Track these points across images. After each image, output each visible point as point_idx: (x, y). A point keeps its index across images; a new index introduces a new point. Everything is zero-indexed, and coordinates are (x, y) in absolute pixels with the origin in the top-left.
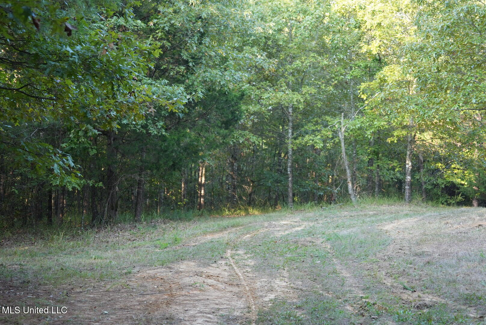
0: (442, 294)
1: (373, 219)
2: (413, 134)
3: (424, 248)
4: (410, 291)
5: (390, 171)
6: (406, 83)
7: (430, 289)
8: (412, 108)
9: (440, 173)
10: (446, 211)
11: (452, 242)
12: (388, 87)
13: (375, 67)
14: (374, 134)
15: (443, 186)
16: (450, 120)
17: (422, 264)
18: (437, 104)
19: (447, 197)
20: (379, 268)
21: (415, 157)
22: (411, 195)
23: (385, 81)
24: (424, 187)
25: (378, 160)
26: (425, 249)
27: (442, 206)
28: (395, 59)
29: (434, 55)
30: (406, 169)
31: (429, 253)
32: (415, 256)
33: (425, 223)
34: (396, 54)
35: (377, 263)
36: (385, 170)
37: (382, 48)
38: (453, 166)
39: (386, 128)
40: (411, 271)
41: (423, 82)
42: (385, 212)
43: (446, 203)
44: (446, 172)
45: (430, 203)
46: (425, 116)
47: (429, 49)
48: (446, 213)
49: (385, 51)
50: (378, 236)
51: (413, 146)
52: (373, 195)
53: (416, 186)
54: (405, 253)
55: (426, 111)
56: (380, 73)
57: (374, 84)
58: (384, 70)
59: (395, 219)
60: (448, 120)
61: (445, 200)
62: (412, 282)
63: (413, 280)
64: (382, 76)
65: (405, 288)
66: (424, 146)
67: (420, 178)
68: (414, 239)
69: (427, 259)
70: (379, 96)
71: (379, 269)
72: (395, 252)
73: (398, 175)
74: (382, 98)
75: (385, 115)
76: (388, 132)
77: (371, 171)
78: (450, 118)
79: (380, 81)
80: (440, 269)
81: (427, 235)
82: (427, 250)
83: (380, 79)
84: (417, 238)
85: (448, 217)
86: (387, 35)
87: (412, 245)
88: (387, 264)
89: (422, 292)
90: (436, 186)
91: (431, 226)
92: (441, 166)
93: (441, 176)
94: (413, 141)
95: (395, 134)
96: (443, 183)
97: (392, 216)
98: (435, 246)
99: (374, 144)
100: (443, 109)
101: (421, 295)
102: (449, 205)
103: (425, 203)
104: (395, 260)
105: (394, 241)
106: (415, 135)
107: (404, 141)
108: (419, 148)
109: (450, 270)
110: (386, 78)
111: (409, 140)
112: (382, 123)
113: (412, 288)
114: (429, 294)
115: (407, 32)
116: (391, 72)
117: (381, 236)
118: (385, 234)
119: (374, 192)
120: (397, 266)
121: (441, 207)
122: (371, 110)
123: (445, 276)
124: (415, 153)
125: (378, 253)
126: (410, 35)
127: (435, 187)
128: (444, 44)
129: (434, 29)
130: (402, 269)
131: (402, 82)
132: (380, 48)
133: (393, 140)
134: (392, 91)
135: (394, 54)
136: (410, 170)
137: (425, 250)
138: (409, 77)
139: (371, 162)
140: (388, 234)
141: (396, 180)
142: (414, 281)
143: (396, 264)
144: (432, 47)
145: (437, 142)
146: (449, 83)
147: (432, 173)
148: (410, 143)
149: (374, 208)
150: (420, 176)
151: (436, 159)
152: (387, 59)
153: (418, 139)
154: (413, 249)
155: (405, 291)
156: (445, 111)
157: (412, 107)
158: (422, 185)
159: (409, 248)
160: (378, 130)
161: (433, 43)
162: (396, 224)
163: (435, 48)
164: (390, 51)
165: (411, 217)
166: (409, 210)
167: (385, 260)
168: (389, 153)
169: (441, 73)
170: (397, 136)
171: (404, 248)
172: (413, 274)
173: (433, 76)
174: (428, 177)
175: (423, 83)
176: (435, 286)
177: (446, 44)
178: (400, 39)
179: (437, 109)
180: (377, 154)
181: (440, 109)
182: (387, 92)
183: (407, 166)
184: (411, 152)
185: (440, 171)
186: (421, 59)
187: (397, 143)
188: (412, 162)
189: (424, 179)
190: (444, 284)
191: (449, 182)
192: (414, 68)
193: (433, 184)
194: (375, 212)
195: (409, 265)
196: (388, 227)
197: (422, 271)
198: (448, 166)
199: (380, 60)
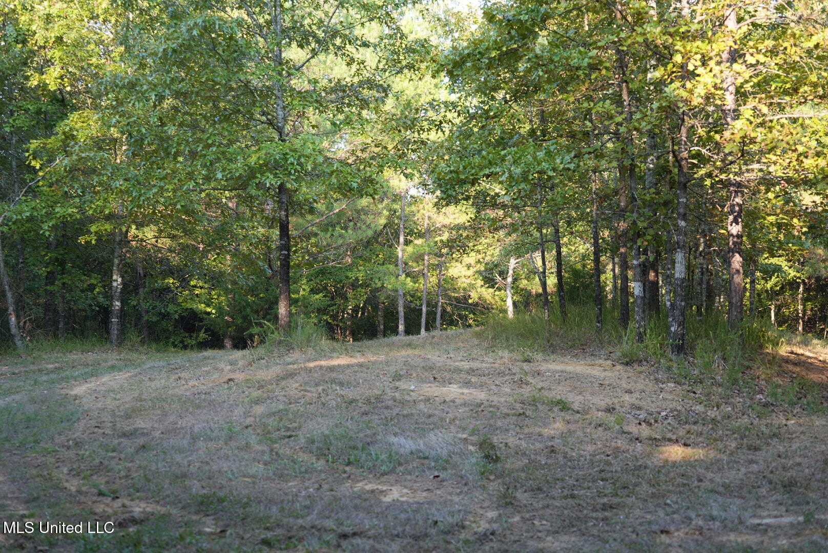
0: (163, 499)
1: (54, 376)
2: (124, 229)
3: (138, 422)
4: (110, 499)
5: (86, 293)
6: (110, 142)
7: (144, 491)
8: (118, 186)
9: (171, 295)
10: (179, 358)
11: (184, 409)
12: (77, 148)
13: (54, 113)
14: (57, 229)
15: (177, 317)
16: (182, 206)
17: (132, 450)
18: (161, 179)
19: (183, 335)
20: (57, 462)
21: (128, 269)
22: (122, 332)
23: (73, 137)
24: (146, 318)
25: (63, 274)
26: (140, 423)
27: (173, 350)
28: (89, 101)
29: (153, 97)
30: (113, 289)
31: (145, 431)
32: (120, 437)
33: (144, 381)
34: (91, 93)
35: (54, 454)
36: (78, 292)
37: (66, 80)
38: (192, 283)
39: (76, 219)
40: (113, 463)
41: (136, 141)
42: (76, 364)
43: (181, 345)
44: (180, 293)
45: (154, 345)
46: (142, 198)
47: (145, 87)
48: (179, 361)
49: (72, 85)
50: (60, 406)
51: (124, 250)
52: (56, 336)
53: (132, 318)
54: (104, 433)
55: (143, 191)
56: (63, 123)
57: (53, 142)
58: (71, 119)
59: (92, 376)
60: (179, 207)
61: (180, 339)
62: (114, 483)
63: (115, 479)
64: (68, 128)
65: (101, 494)
66: (142, 249)
67: (139, 303)
68: (122, 407)
69: (141, 441)
70: (62, 162)
71: (57, 465)
72: (88, 432)
73: (101, 299)
74: (66, 166)
75: (75, 197)
76: (81, 226)
77: (52, 293)
78: (183, 204)
79: (63, 137)
80: (162, 456)
81: (145, 400)
82: (142, 425)
83: (64, 133)
84: (127, 406)
85: (182, 368)
86: (74, 57)
87: (117, 419)
88: (71, 454)
89: (129, 498)
90: (165, 316)
91: (153, 385)
92: (173, 283)
93: (174, 300)
94: (125, 241)
95: (93, 228)
96: (176, 312)
97: (87, 370)
98: (155, 418)
99: (57, 246)
100: (170, 187)
101: (127, 503)
102: (185, 347)
103: (145, 347)
104: (86, 447)
105: (87, 413)
106: (127, 231)
107: (108, 241)
108: (134, 253)
109: (178, 458)
110: (75, 133)
111: (118, 239)
112: (70, 211)
113: (114, 492)
114: (141, 499)
115: (109, 56)
116: (83, 122)
117: (65, 406)
118: (73, 402)
119: (57, 329)
120: (90, 456)
121: (172, 352)
122: (50, 187)
123: (170, 467)
124: (128, 261)
125: (57, 436)
126: (114, 61)
127: (163, 319)
128: (168, 79)
129: (152, 54)
130: (97, 461)
131: (104, 141)
132: (63, 80)
133: (89, 239)
134: (83, 155)
135: (87, 92)
136: (119, 290)
137: (140, 426)
138: (114, 132)
139: (50, 278)
140: (77, 401)
141: (97, 309)
142: (117, 481)
143: (87, 453)
144: (150, 83)
145: (164, 243)
146: (179, 144)
147: (160, 296)
148: (119, 244)
149: (57, 358)
150: (138, 301)
151: (165, 270)
152: (76, 99)
153: (134, 237)
154: (118, 425)
155: (100, 498)
156: (174, 191)
157: (119, 183)
158: (141, 316)
159: (111, 424)
160: (62, 222)
161: (152, 76)
162: (93, 384)
163: (155, 86)
164: (81, 86)
165: (120, 370)
166: (117, 359)
167: (69, 448)
168: (85, 261)
169: (166, 128)
170: (96, 232)
171: (103, 425)
172: (117, 468)
173: (154, 133)
174: (151, 302)
175: (137, 144)
176: (152, 486)
177: (172, 80)
178: (96, 67)
179: (161, 188)
180: (62, 263)
181: (166, 187)
182: (75, 157)
183: (115, 284)
184: (121, 260)
185: (172, 292)
186: (132, 102)
187: (96, 245)
188: (122, 277)
189: (145, 306)
190: (167, 481)
191: (187, 309)
192: (120, 117)
193: (160, 314)
194: (57, 365)
195: (110, 454)
196: (80, 390)
197: (132, 461)
198: (184, 283)
199: (63, 100)
